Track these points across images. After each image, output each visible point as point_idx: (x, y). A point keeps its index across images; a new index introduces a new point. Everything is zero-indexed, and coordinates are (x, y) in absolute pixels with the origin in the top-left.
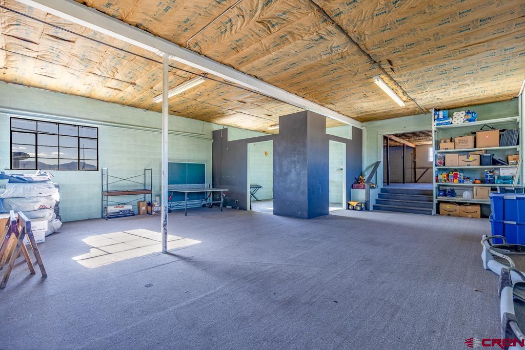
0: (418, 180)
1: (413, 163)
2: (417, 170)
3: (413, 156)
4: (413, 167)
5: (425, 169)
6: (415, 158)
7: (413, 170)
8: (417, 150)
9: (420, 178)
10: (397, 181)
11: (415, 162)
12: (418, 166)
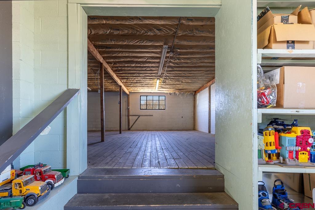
0: (131, 127)
1: (127, 110)
2: (130, 117)
3: (127, 104)
4: (127, 115)
5: (138, 117)
6: (128, 105)
7: (127, 117)
8: (130, 97)
9: (133, 125)
10: (112, 129)
11: (128, 109)
12: (131, 113)
